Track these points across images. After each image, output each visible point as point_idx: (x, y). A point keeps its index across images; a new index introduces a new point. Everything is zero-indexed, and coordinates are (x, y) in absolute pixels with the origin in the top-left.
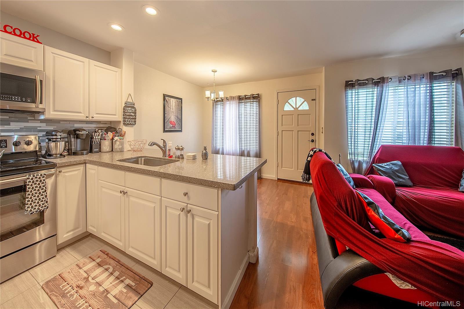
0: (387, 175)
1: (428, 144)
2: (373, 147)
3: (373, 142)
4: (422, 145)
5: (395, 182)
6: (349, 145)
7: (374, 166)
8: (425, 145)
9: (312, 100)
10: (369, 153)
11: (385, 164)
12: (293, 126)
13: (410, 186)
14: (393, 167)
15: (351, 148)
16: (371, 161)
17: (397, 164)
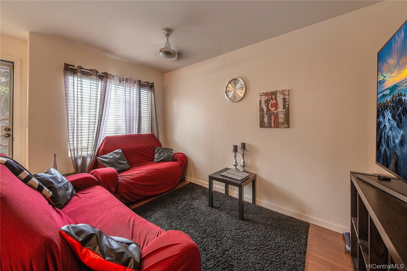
0: (110, 165)
1: (138, 133)
2: (98, 139)
3: (98, 135)
4: (134, 134)
5: (117, 169)
6: (71, 140)
7: (98, 159)
8: (136, 133)
10: (93, 146)
11: (109, 154)
13: (128, 169)
14: (115, 155)
15: (74, 144)
16: (96, 153)
17: (119, 152)
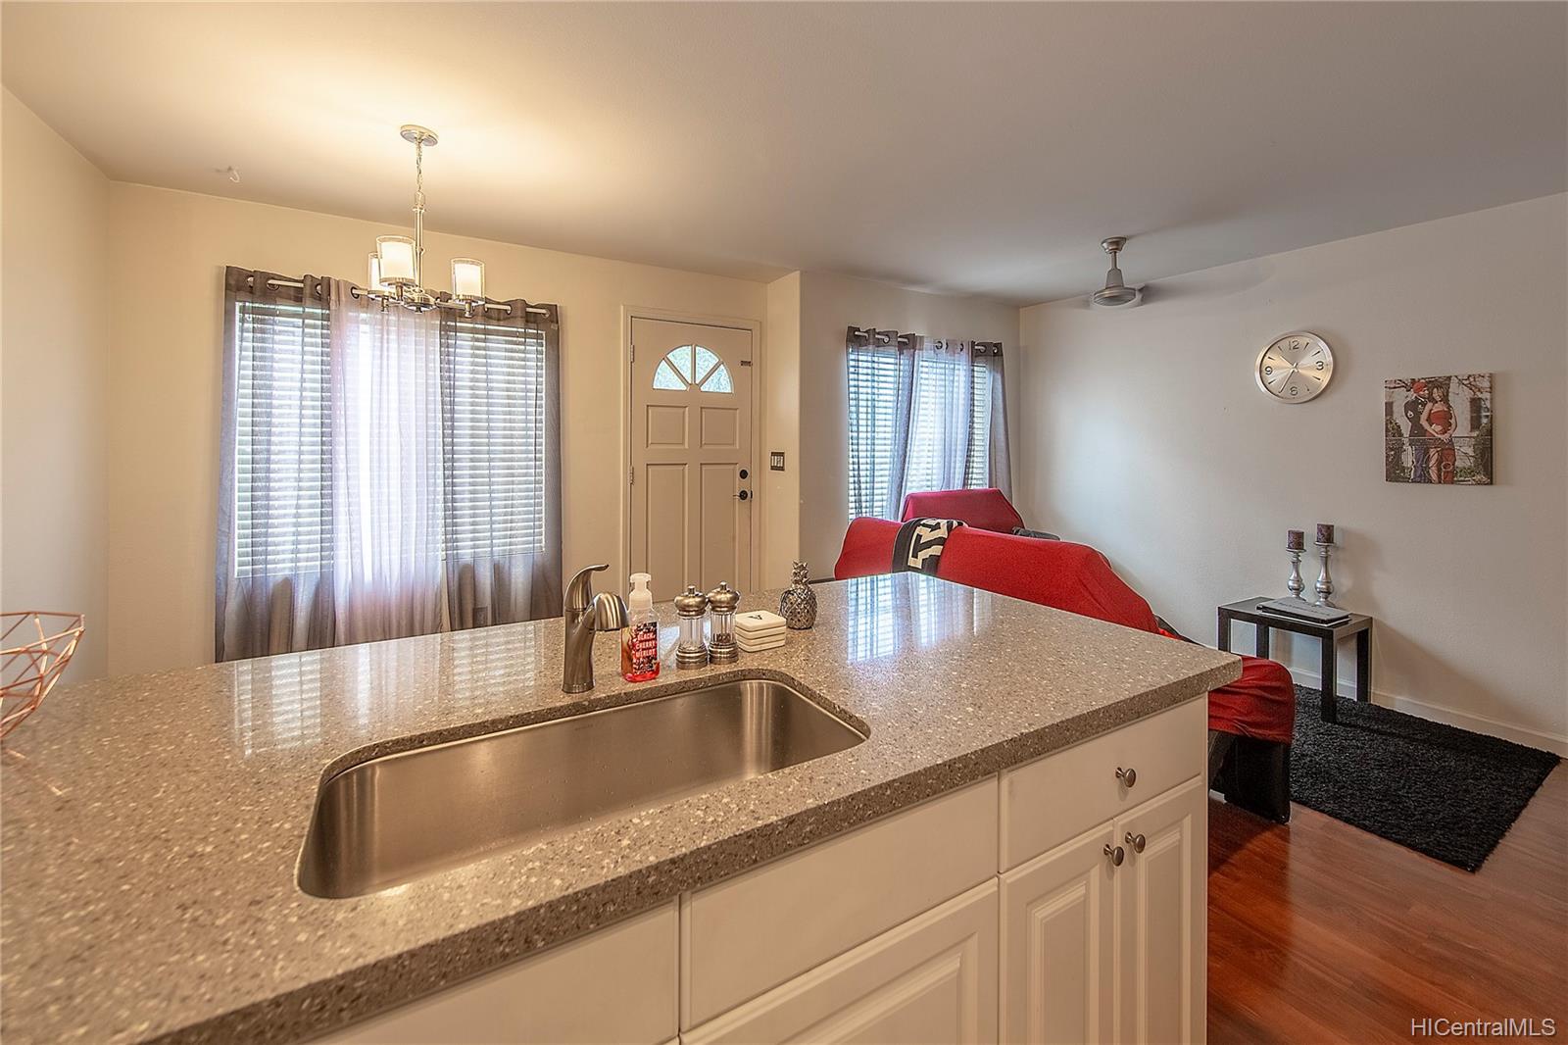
9: (743, 363)
12: (687, 446)
